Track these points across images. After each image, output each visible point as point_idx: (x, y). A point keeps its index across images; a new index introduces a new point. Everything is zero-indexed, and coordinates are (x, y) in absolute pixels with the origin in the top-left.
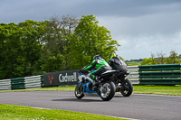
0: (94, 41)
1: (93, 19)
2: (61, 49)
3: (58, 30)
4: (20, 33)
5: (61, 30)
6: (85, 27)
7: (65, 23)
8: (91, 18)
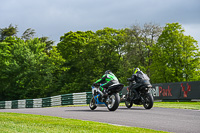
0: (179, 52)
1: (178, 27)
2: (142, 60)
3: (139, 39)
4: (98, 42)
5: (142, 39)
6: (169, 36)
7: (147, 31)
8: (176, 26)
